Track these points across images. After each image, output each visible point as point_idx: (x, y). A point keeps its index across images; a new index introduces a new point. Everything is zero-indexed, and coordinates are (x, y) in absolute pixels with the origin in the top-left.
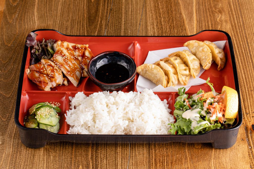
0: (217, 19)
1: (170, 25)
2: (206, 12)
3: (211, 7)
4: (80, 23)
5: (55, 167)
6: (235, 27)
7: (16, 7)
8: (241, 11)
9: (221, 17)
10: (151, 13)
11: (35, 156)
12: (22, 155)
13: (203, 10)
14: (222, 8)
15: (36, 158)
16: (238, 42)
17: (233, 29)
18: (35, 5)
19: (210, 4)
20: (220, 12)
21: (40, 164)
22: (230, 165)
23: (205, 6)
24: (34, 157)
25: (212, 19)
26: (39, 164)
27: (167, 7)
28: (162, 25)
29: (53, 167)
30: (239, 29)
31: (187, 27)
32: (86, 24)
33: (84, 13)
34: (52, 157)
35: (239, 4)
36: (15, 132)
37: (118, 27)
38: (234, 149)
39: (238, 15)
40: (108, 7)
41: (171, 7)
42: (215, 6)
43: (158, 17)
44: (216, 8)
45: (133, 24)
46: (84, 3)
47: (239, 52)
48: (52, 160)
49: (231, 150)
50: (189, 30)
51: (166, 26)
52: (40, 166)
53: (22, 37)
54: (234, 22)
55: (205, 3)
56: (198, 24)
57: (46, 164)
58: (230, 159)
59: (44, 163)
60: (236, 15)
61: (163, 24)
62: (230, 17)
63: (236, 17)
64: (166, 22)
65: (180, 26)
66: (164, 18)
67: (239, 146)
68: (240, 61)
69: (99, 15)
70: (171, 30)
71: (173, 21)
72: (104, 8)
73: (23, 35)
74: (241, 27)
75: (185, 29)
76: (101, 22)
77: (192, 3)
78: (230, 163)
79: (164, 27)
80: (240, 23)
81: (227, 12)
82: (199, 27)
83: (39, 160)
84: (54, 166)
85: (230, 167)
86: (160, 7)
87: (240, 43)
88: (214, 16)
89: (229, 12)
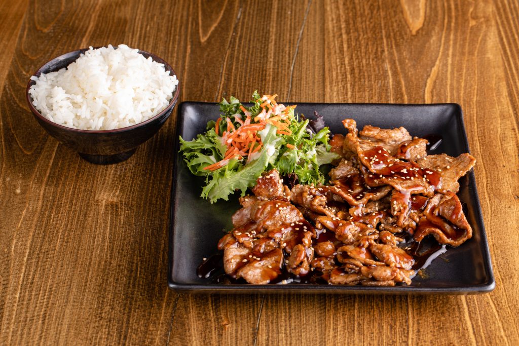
1: (372, 5)
5: (129, 235)
6: (505, 10)
11: (87, 215)
12: (62, 213)
15: (89, 219)
16: (510, 35)
17: (499, 13)
21: (98, 229)
22: (492, 239)
24: (85, 217)
26: (96, 228)
28: (354, 3)
29: (125, 235)
30: (512, 14)
31: (406, 7)
34: (122, 217)
36: (50, 173)
37: (266, 5)
38: (499, 213)
47: (511, 51)
48: (122, 222)
49: (493, 215)
50: (410, 14)
51: (364, 6)
52: (98, 232)
53: (72, 18)
56: (428, 4)
57: (111, 230)
58: (491, 230)
59: (106, 227)
65: (392, 7)
67: (510, 207)
68: (513, 65)
70: (372, 13)
73: (73, 14)
75: (402, 12)
78: (492, 236)
79: (358, 7)
82: (431, 8)
83: (97, 222)
84: (127, 233)
85: (491, 243)
87: (513, 36)
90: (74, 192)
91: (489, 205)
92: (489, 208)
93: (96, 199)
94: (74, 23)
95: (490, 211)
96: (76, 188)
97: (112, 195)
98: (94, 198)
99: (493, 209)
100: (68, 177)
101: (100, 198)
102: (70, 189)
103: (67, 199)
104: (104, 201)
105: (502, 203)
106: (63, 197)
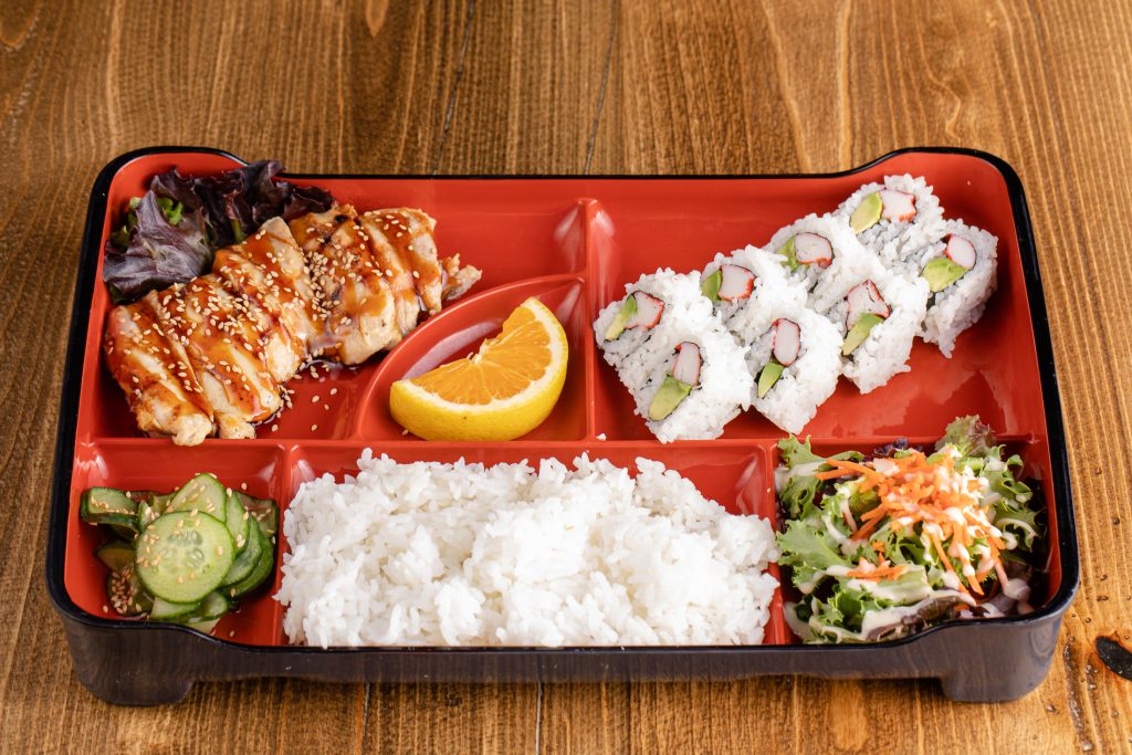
0: (943, 125)
1: (731, 154)
2: (896, 88)
3: (917, 67)
4: (316, 141)
7: (20, 58)
8: (1052, 87)
9: (963, 114)
10: (644, 91)
13: (882, 77)
14: (969, 70)
18: (107, 50)
19: (914, 48)
20: (959, 88)
23: (891, 59)
25: (923, 122)
27: (716, 63)
28: (691, 149)
30: (1045, 175)
32: (345, 145)
33: (333, 92)
35: (1044, 50)
36: (14, 666)
37: (491, 160)
39: (1042, 104)
40: (444, 62)
41: (735, 62)
42: (936, 60)
43: (675, 114)
44: (939, 72)
45: (560, 145)
46: (334, 42)
51: (712, 158)
53: (48, 205)
54: (1023, 139)
55: (890, 44)
56: (857, 148)
60: (1030, 102)
61: (696, 144)
62: (1004, 114)
63: (1033, 114)
64: (709, 139)
65: (777, 159)
66: (700, 119)
67: (1035, 738)
69: (402, 101)
71: (741, 131)
72: (428, 67)
73: (52, 196)
74: (1054, 164)
76: (413, 133)
77: (833, 46)
80: (1049, 141)
81: (991, 91)
86: (684, 62)
88: (931, 109)
89: (998, 91)
90: (70, 719)
91: (990, 733)
92: (991, 742)
93: (119, 738)
94: (54, 221)
95: (992, 749)
96: (72, 708)
97: (154, 728)
98: (114, 734)
99: (999, 744)
100: (53, 676)
101: (128, 736)
102: (60, 712)
103: (54, 740)
104: (138, 744)
105: (1019, 726)
106: (44, 735)
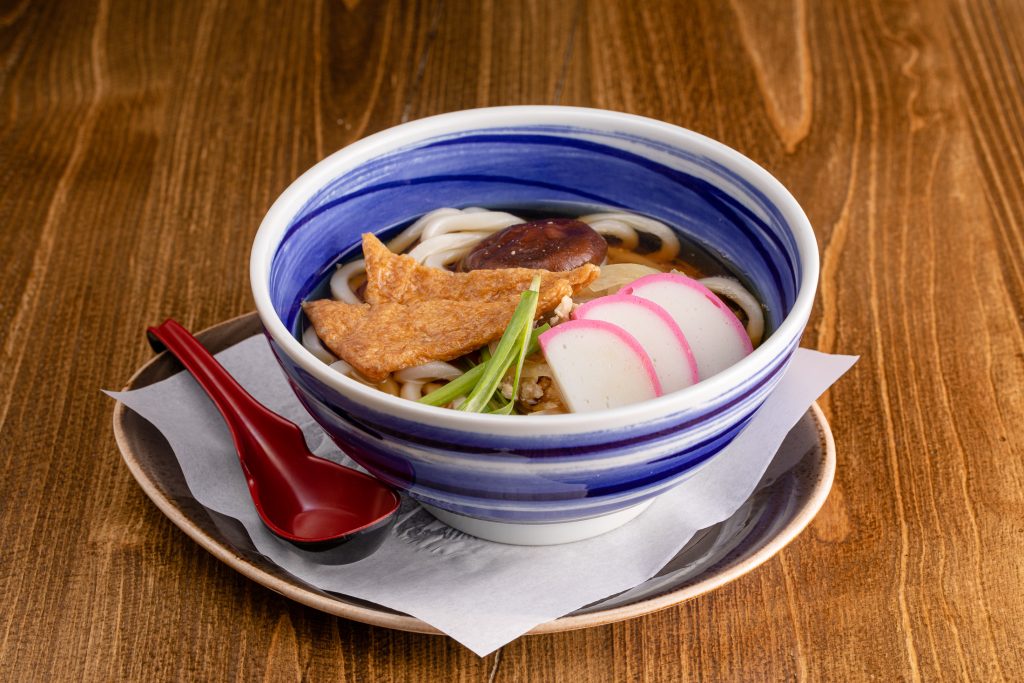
0: (900, 68)
1: (695, 90)
2: (854, 43)
3: (874, 25)
5: (166, 621)
6: (986, 94)
7: (12, 31)
8: (1006, 41)
9: (919, 61)
10: (611, 45)
11: (71, 579)
12: (14, 575)
13: (840, 33)
14: (926, 30)
15: (76, 586)
16: (1000, 148)
17: (974, 101)
18: (94, 23)
19: (870, 13)
20: (915, 41)
21: (96, 609)
22: (986, 605)
23: (848, 21)
24: (66, 582)
25: (881, 64)
26: (91, 608)
27: (679, 24)
28: (656, 88)
29: (157, 621)
30: (1002, 102)
31: (770, 94)
32: (322, 87)
33: (310, 50)
34: (151, 580)
35: (997, 13)
38: (998, 545)
39: (996, 51)
40: (417, 26)
41: (697, 24)
42: (892, 22)
43: (641, 62)
44: (895, 29)
45: (530, 85)
46: (312, 16)
47: (1005, 182)
48: (150, 593)
49: (986, 549)
50: (781, 106)
51: (678, 93)
52: (95, 615)
53: (34, 136)
54: (980, 78)
55: (847, 12)
56: (818, 86)
57: (125, 610)
58: (982, 583)
59: (113, 604)
60: (984, 50)
61: (662, 83)
62: (960, 61)
63: (988, 61)
64: (674, 78)
65: (741, 92)
66: (665, 63)
68: (1010, 215)
69: (377, 56)
70: (697, 107)
71: (705, 73)
72: (403, 32)
73: (37, 128)
74: (1011, 95)
75: (762, 104)
76: (387, 78)
77: (791, 11)
78: (985, 598)
79: (665, 96)
80: (1005, 78)
81: (945, 42)
82: (825, 94)
83: (93, 594)
84: (161, 617)
85: (984, 615)
86: (648, 24)
87: (1007, 149)
88: (888, 58)
89: (953, 43)
90: (41, 526)
91: (975, 528)
92: (976, 534)
93: (90, 539)
94: (39, 146)
95: (977, 540)
96: (44, 517)
97: (127, 531)
98: (86, 537)
99: (984, 537)
100: (26, 491)
101: (100, 538)
102: (31, 520)
103: (25, 543)
104: (109, 544)
105: (1004, 521)
106: (15, 538)
